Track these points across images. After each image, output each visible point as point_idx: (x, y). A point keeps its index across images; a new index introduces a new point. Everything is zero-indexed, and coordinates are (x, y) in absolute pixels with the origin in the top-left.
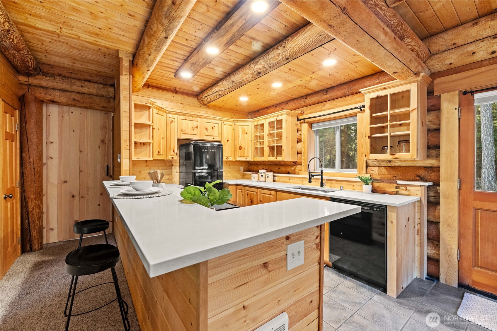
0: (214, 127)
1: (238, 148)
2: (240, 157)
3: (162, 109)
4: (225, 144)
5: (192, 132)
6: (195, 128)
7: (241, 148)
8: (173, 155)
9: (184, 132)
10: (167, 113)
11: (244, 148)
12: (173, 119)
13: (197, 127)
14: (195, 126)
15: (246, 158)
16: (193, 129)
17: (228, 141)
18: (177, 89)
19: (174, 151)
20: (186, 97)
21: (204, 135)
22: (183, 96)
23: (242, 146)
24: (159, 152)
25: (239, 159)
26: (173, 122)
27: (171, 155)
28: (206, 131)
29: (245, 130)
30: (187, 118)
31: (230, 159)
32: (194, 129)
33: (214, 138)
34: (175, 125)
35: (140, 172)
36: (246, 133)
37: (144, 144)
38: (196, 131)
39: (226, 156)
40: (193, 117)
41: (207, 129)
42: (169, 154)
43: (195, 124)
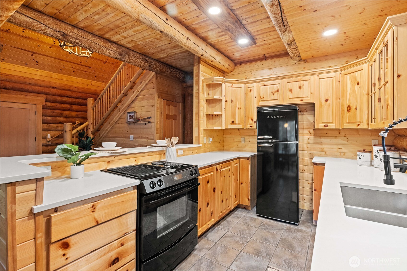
0: (302, 86)
1: (346, 109)
2: (349, 123)
3: (237, 82)
4: (321, 105)
5: (273, 97)
6: (275, 92)
7: (349, 109)
8: (251, 124)
9: (262, 99)
10: (246, 84)
11: (355, 107)
12: (252, 88)
13: (278, 91)
14: (276, 89)
15: (358, 125)
16: (273, 94)
17: (327, 100)
18: (266, 55)
19: (252, 120)
20: (277, 60)
21: (288, 98)
22: (273, 60)
23: (351, 106)
24: (233, 122)
25: (347, 126)
26: (252, 90)
27: (250, 124)
28: (290, 93)
29: (355, 79)
30: (266, 83)
31: (332, 126)
32: (275, 94)
33: (302, 100)
34: (253, 94)
35: (234, 139)
36: (358, 84)
37: (218, 116)
38: (276, 96)
39: (323, 123)
40: (273, 80)
41: (291, 91)
42: (248, 124)
43: (276, 87)
